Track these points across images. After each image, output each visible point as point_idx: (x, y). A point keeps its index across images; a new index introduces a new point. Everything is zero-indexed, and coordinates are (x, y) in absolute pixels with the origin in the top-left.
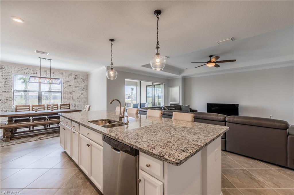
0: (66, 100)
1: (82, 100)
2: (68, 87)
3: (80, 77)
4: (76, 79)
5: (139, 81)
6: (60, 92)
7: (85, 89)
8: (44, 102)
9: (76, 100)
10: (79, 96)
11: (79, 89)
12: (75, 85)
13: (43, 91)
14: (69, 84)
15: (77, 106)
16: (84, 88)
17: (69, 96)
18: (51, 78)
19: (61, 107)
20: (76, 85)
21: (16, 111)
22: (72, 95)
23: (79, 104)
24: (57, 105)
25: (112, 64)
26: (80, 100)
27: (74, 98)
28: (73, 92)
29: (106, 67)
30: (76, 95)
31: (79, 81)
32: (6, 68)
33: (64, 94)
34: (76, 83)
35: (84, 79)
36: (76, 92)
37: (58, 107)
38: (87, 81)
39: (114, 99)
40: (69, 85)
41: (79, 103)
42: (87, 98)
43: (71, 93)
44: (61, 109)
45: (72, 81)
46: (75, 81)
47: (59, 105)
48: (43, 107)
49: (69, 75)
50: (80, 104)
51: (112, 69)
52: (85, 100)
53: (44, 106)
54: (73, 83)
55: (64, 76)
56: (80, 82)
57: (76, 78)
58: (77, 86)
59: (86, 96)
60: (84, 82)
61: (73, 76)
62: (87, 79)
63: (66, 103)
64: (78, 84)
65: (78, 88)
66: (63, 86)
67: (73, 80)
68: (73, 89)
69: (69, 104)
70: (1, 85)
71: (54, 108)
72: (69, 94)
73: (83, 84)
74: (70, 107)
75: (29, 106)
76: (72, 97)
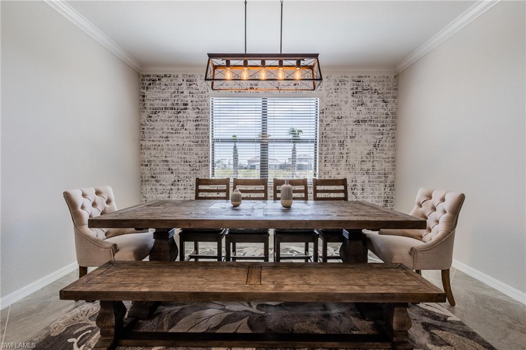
0: (329, 168)
1: (377, 168)
2: (334, 124)
3: (373, 84)
4: (358, 95)
6: (312, 141)
7: (388, 128)
9: (358, 167)
10: (367, 152)
11: (367, 129)
12: (355, 117)
13: (272, 140)
14: (336, 112)
15: (359, 187)
16: (383, 126)
17: (337, 151)
19: (316, 191)
20: (358, 114)
21: (197, 197)
22: (345, 151)
23: (367, 182)
24: (305, 183)
26: (368, 165)
27: (352, 161)
28: (349, 140)
30: (358, 149)
31: (367, 100)
32: (198, 82)
33: (324, 148)
34: (359, 108)
35: (385, 91)
36: (357, 138)
37: (306, 192)
38: (395, 98)
40: (336, 116)
41: (366, 178)
42: (394, 160)
43: (342, 144)
44: (315, 198)
45: (346, 102)
46: (357, 100)
47: (310, 183)
49: (338, 82)
50: (369, 181)
52: (387, 166)
54: (349, 111)
56: (370, 105)
57: (360, 89)
58: (361, 117)
59: (390, 154)
60: (384, 101)
61: (349, 85)
62: (396, 89)
63: (327, 178)
64: (364, 111)
65: (364, 126)
66: (321, 121)
67: (351, 99)
68: (350, 128)
69: (344, 182)
70: (190, 126)
71: (294, 195)
72: (337, 147)
73: (380, 110)
74: (345, 191)
75: (226, 182)
76: (345, 156)
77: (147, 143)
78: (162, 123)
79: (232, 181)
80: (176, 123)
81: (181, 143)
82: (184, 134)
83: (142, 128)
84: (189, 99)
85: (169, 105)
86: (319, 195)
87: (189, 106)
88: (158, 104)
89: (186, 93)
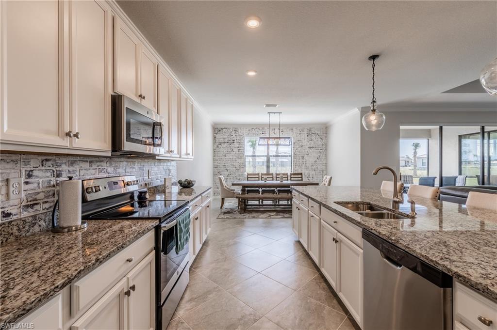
0: (297, 168)
1: (318, 168)
2: (300, 149)
3: (316, 131)
4: (310, 136)
5: (438, 127)
6: (290, 156)
7: (323, 150)
8: (273, 170)
9: (310, 168)
10: (314, 161)
11: (314, 151)
12: (309, 146)
13: (271, 156)
14: (300, 143)
15: (311, 176)
16: (321, 149)
17: (301, 161)
18: (281, 138)
19: (291, 178)
20: (310, 144)
21: (248, 180)
22: (304, 161)
23: (314, 174)
24: (287, 174)
25: (374, 102)
26: (315, 167)
27: (307, 165)
28: (306, 156)
29: (359, 110)
30: (310, 160)
31: (313, 138)
32: (239, 131)
33: (295, 160)
34: (310, 142)
35: (322, 134)
37: (287, 178)
38: (326, 137)
39: (380, 167)
40: (300, 145)
41: (314, 172)
42: (326, 165)
43: (303, 157)
44: (291, 180)
45: (305, 139)
46: (309, 138)
47: (289, 174)
48: (272, 176)
49: (301, 130)
51: (374, 111)
52: (323, 167)
53: (272, 174)
54: (306, 143)
55: (294, 133)
56: (315, 140)
57: (310, 133)
58: (311, 146)
59: (324, 162)
60: (321, 139)
61: (306, 132)
62: (326, 134)
63: (297, 172)
64: (312, 143)
65: (312, 150)
66: (294, 147)
68: (306, 150)
69: (301, 174)
70: (236, 150)
71: (284, 179)
72: (301, 159)
73: (320, 142)
74: (302, 177)
75: (258, 174)
76: (304, 163)
77: (217, 158)
78: (223, 149)
79: (260, 174)
80: (229, 149)
81: (231, 158)
82: (233, 153)
83: (214, 151)
84: (235, 138)
85: (226, 141)
86: (292, 179)
87: (235, 141)
88: (221, 140)
89: (234, 136)
